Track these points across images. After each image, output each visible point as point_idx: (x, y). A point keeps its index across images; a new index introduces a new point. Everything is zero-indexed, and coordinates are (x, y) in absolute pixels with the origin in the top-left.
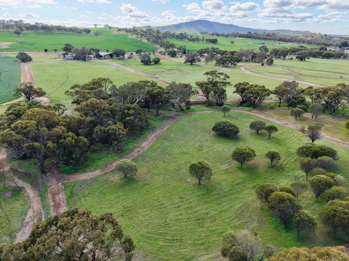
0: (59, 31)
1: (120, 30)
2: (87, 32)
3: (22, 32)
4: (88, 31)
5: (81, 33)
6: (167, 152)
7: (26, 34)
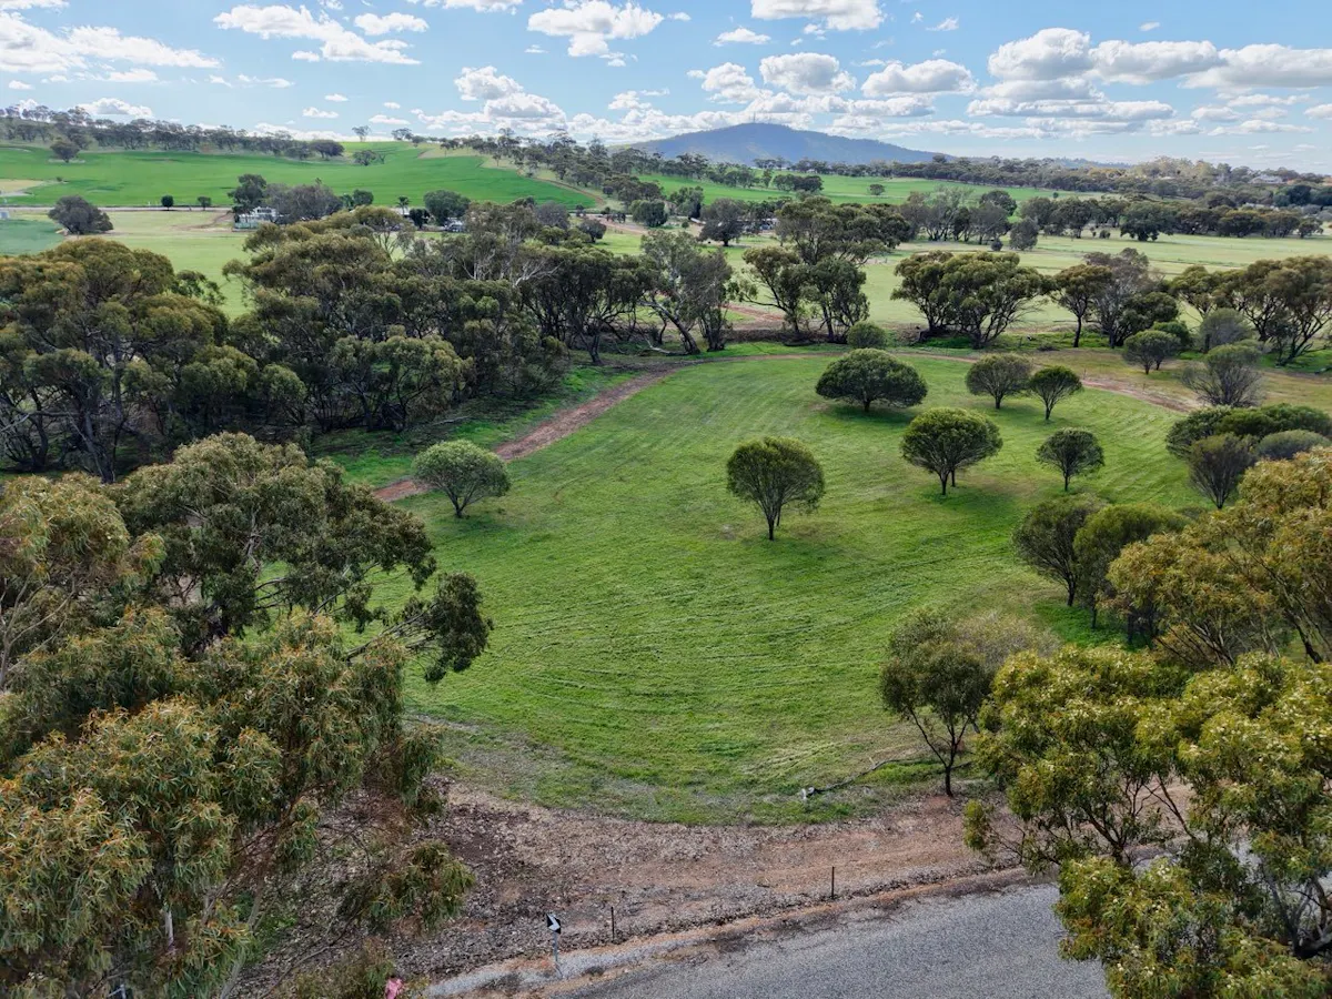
0: (221, 147)
1: (453, 144)
2: (328, 153)
3: (81, 152)
4: (332, 150)
5: (305, 156)
6: (633, 453)
7: (96, 156)
